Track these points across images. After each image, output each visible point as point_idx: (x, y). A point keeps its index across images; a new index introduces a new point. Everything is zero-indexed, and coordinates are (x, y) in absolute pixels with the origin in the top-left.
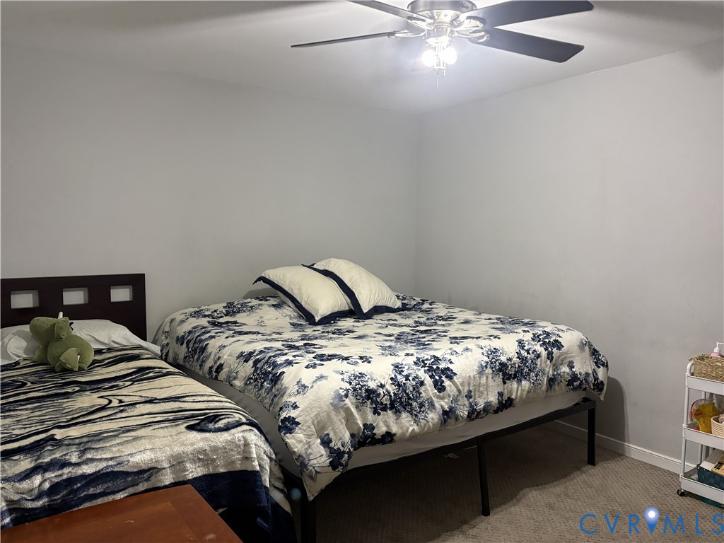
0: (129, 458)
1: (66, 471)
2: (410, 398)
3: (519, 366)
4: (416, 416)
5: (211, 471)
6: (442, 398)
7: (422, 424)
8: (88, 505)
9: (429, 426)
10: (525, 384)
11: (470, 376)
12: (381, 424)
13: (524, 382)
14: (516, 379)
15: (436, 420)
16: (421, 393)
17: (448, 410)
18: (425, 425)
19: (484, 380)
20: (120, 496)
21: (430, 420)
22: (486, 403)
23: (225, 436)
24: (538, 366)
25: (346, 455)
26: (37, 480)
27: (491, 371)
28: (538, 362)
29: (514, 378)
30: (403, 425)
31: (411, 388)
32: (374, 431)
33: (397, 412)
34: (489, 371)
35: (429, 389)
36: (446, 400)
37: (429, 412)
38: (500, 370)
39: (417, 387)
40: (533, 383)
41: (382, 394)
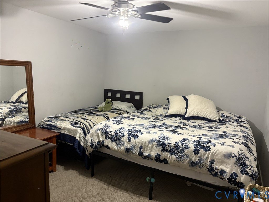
0: (58, 125)
1: (50, 123)
2: (117, 139)
3: (173, 148)
4: (117, 145)
5: (70, 135)
6: (129, 144)
7: (118, 148)
8: (52, 130)
9: (120, 150)
10: (174, 156)
11: (143, 141)
12: (107, 142)
13: (173, 156)
14: (170, 153)
15: (123, 150)
16: (121, 139)
17: (129, 148)
18: (119, 149)
19: (150, 145)
20: (56, 131)
21: (121, 149)
22: (148, 154)
23: (75, 128)
24: (185, 152)
25: (94, 146)
26: (47, 122)
27: (156, 144)
28: (186, 151)
29: (169, 152)
30: (113, 145)
31: (119, 136)
32: (104, 143)
33: (112, 141)
34: (155, 143)
35: (125, 139)
36: (130, 145)
37: (122, 146)
38: (161, 145)
39: (121, 136)
40: (178, 158)
41: (109, 134)
